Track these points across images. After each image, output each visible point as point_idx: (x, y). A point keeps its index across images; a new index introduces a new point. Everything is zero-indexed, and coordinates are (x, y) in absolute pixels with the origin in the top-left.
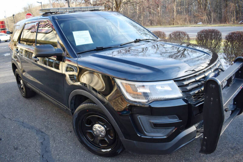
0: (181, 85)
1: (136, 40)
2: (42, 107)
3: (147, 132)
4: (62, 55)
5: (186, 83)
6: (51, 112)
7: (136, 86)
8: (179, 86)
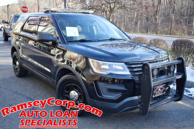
0: (130, 67)
1: (111, 38)
2: (32, 84)
3: (104, 94)
4: (56, 42)
5: (133, 66)
6: (38, 88)
7: (101, 64)
8: (128, 68)
